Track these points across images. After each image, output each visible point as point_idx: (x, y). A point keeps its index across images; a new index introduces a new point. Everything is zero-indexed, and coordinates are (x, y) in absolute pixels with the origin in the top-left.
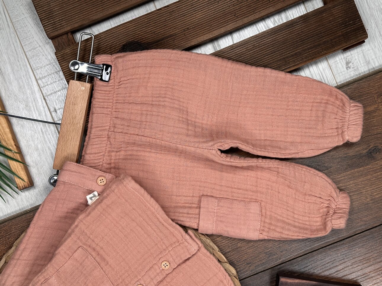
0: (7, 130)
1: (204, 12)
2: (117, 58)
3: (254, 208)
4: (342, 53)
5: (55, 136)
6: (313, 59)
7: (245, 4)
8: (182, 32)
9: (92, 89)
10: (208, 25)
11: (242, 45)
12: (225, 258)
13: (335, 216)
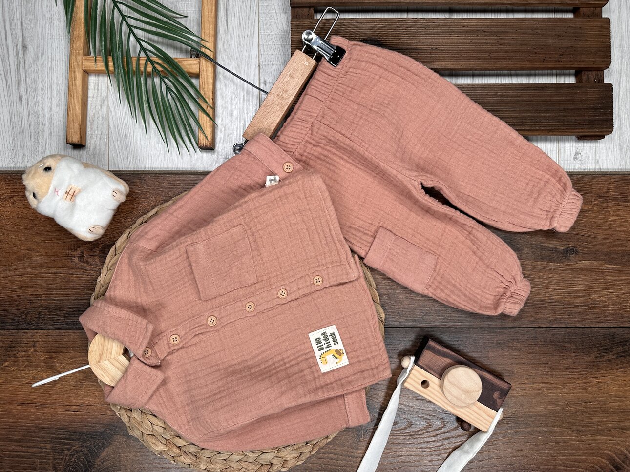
0: (211, 81)
1: (459, 39)
2: (354, 45)
3: (430, 260)
4: (576, 141)
5: (254, 109)
6: (550, 131)
7: (503, 48)
8: (429, 50)
9: (315, 69)
10: (456, 53)
11: (485, 88)
12: (379, 299)
13: (512, 300)
